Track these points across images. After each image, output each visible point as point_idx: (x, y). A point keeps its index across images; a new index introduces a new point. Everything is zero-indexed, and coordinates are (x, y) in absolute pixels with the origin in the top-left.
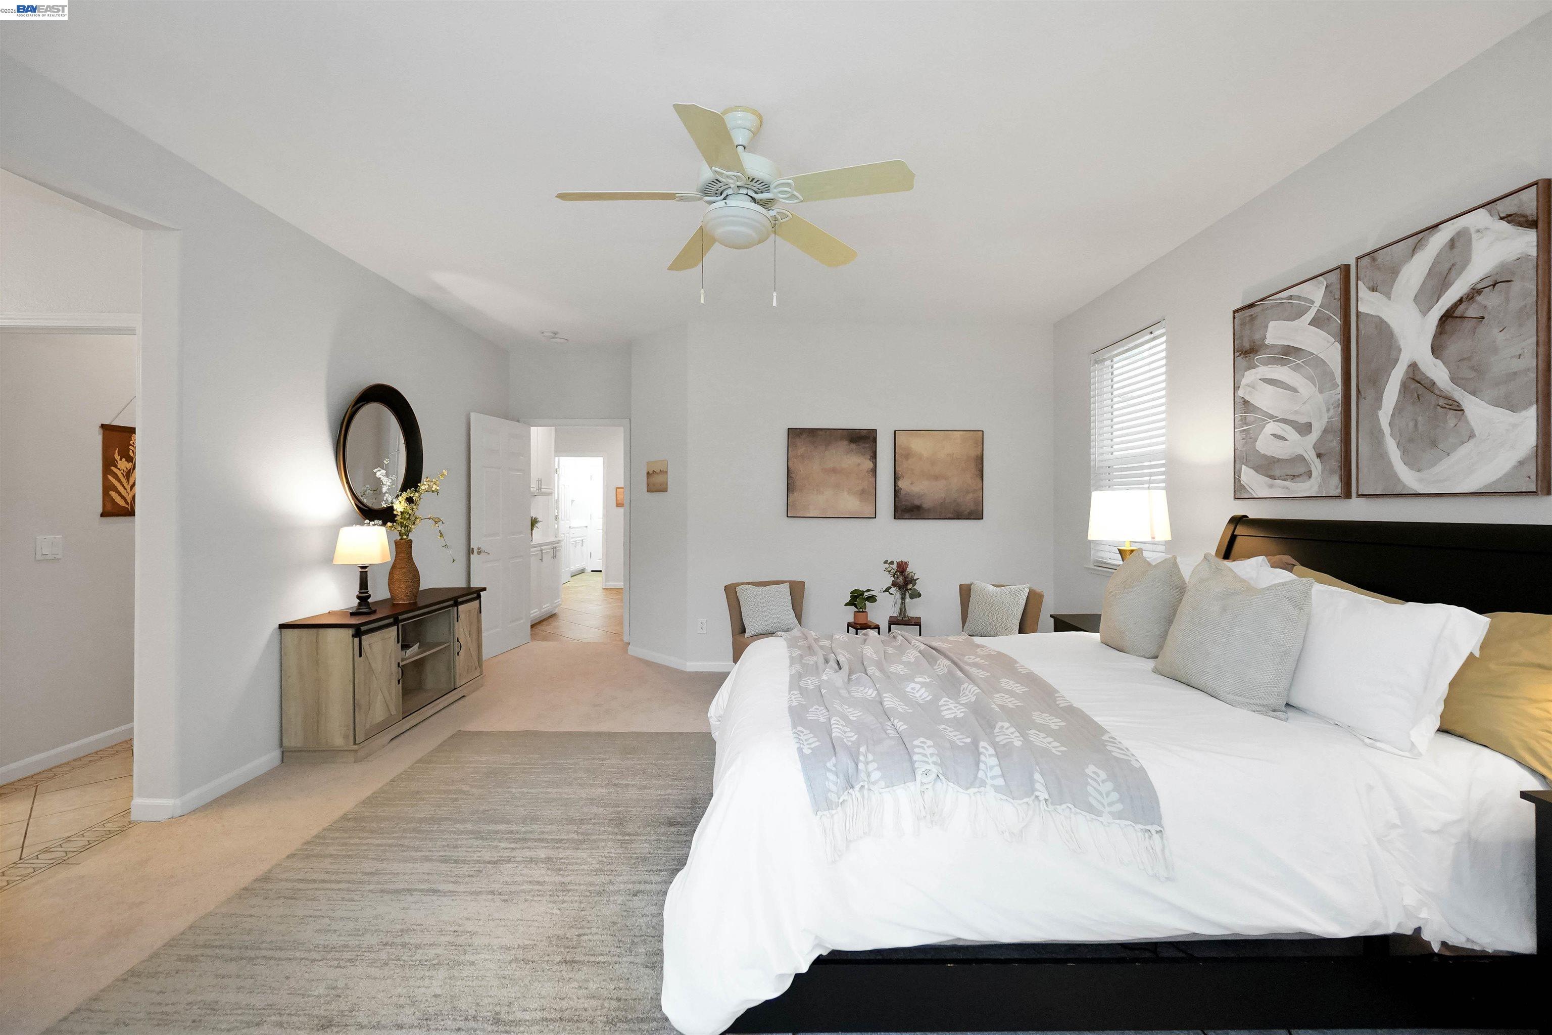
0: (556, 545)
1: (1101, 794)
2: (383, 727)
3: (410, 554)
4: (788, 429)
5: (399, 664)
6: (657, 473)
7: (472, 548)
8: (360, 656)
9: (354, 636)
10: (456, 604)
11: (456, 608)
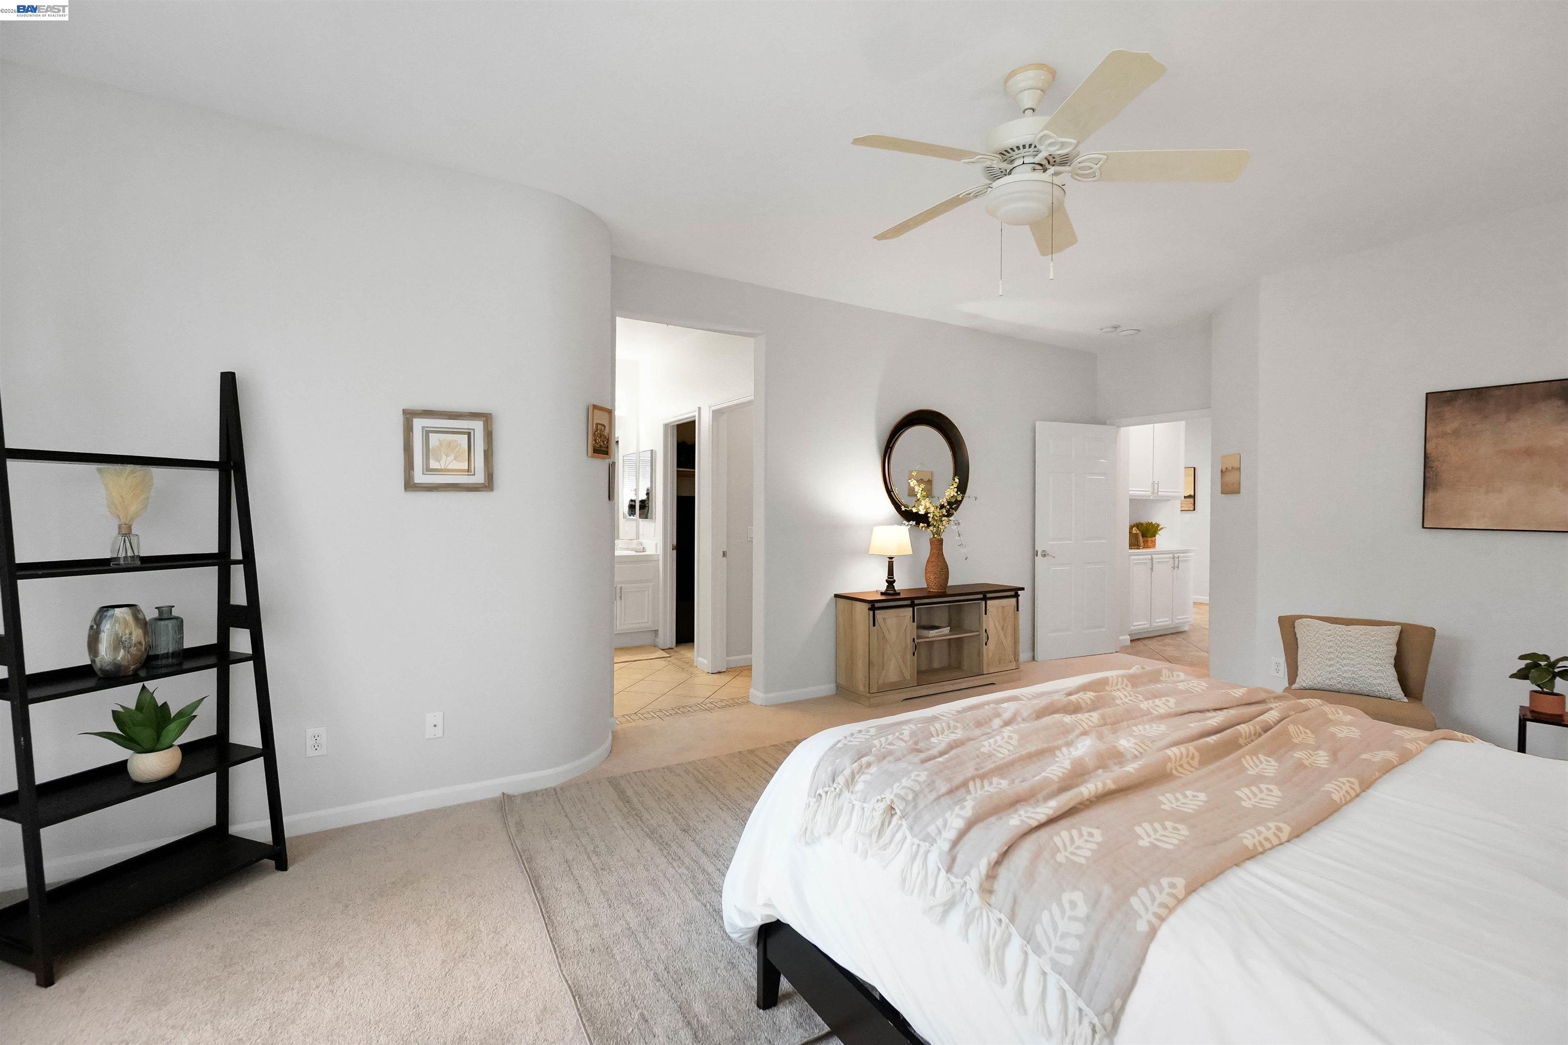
0: (1179, 555)
1: (1055, 929)
2: (895, 687)
3: (941, 550)
4: (1427, 394)
5: (914, 639)
6: (1229, 471)
7: (1037, 551)
8: (874, 625)
9: (869, 609)
10: (985, 599)
11: (984, 602)
